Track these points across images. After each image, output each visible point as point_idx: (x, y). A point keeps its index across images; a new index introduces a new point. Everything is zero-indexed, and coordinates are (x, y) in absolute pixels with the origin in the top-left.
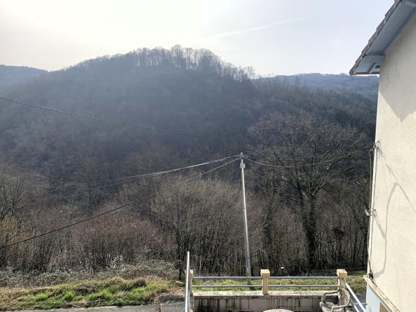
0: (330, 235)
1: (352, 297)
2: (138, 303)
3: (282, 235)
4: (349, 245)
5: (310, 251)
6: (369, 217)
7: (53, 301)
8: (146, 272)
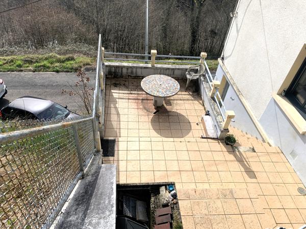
0: (207, 34)
1: (206, 69)
2: (70, 71)
3: (174, 32)
4: (218, 43)
5: (192, 44)
6: (232, 18)
7: (7, 66)
8: (74, 51)
